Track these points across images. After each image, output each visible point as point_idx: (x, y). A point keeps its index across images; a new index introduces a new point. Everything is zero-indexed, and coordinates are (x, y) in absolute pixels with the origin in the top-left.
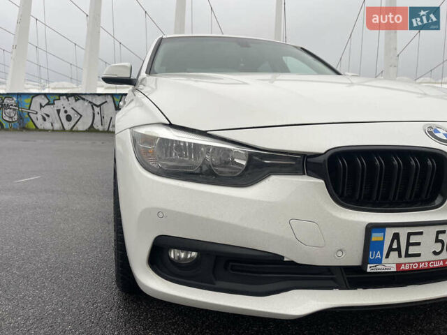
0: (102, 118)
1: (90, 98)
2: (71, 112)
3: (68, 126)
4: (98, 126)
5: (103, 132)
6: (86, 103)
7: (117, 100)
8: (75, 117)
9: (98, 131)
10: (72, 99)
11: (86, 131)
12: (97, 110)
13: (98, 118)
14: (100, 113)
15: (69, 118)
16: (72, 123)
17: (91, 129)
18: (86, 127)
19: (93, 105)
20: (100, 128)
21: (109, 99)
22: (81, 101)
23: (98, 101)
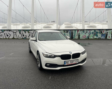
0: (16, 35)
1: (13, 31)
2: (8, 34)
3: (7, 37)
4: (15, 37)
5: (17, 39)
6: (12, 32)
7: (20, 31)
8: (9, 35)
9: (15, 39)
10: (8, 31)
11: (12, 39)
12: (15, 33)
13: (15, 35)
14: (16, 34)
15: (7, 36)
16: (8, 37)
17: (13, 38)
18: (12, 38)
19: (14, 32)
20: (16, 38)
21: (18, 31)
22: (10, 31)
23: (15, 31)
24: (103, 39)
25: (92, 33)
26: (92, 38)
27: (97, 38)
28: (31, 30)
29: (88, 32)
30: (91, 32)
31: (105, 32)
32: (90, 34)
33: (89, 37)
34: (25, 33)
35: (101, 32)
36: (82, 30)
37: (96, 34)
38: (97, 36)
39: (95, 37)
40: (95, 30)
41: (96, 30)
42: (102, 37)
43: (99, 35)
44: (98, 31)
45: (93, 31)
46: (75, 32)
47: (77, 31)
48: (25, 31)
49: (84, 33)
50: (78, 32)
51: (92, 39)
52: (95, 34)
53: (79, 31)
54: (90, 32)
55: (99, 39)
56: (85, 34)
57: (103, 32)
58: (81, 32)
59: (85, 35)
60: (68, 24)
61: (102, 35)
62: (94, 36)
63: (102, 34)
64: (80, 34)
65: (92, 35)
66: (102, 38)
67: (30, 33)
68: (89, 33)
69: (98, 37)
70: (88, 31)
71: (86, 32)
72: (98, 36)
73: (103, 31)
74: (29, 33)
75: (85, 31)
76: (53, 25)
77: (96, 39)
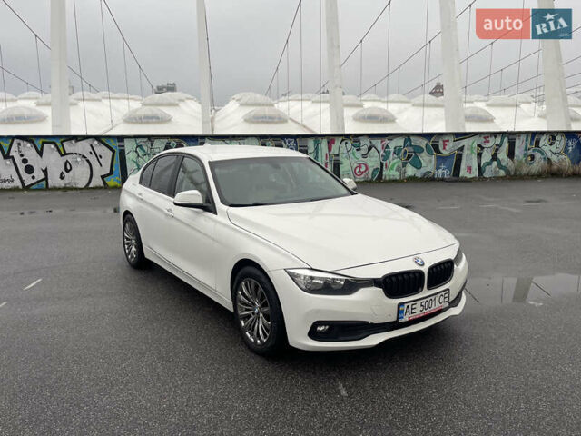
7: (5, 145)
24: (442, 180)
25: (397, 151)
26: (395, 174)
27: (419, 174)
28: (77, 138)
29: (380, 148)
30: (392, 150)
31: (449, 148)
32: (386, 157)
33: (384, 173)
34: (40, 153)
35: (436, 148)
36: (347, 136)
37: (411, 157)
38: (418, 165)
39: (410, 171)
40: (407, 136)
41: (412, 138)
42: (437, 168)
43: (428, 163)
44: (423, 143)
45: (400, 142)
46: (316, 149)
47: (324, 143)
48: (39, 143)
49: (359, 154)
50: (330, 149)
51: (395, 181)
52: (409, 157)
53: (338, 142)
54: (387, 147)
55: (428, 179)
56: (364, 156)
57: (441, 148)
58: (343, 149)
59: (362, 160)
60: (259, 105)
61: (441, 159)
62: (404, 165)
63: (438, 158)
64: (342, 159)
65: (394, 161)
66: (439, 173)
67: (68, 158)
68: (382, 153)
69: (423, 170)
70: (378, 143)
71: (370, 149)
72: (424, 164)
73: (441, 144)
74: (66, 154)
75: (365, 143)
76: (177, 105)
77: (412, 179)
